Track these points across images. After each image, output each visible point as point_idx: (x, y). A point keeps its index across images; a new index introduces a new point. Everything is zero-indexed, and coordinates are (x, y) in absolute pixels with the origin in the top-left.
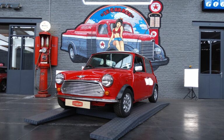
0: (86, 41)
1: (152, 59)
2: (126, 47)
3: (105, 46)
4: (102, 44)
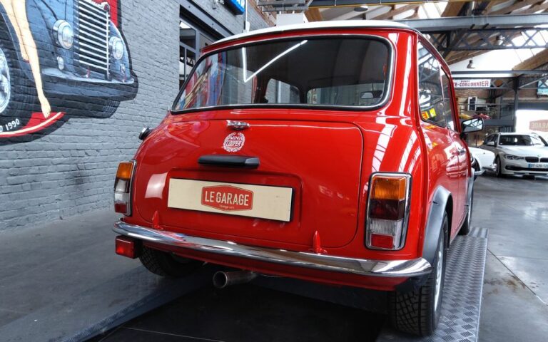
1: (104, 72)
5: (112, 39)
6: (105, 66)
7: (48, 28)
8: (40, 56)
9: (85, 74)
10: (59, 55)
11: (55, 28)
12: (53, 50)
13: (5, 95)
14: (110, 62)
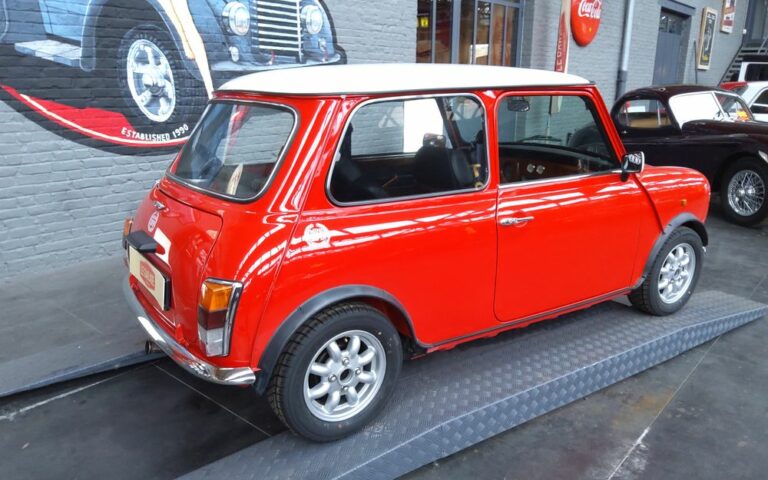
5: (305, 9)
6: (297, 46)
7: (216, 16)
8: (207, 51)
9: (267, 61)
10: (232, 45)
11: (225, 14)
12: (224, 40)
13: (169, 100)
14: (302, 39)
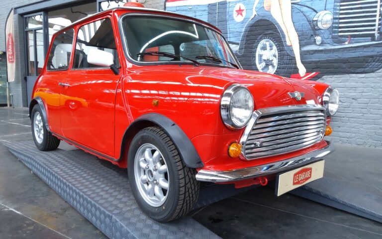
0: (207, 9)
1: (373, 35)
2: (296, 11)
3: (244, 13)
4: (240, 11)
6: (374, 30)
7: (308, 21)
8: (300, 41)
9: (344, 42)
10: (318, 35)
11: (315, 19)
12: (312, 33)
14: (379, 25)
